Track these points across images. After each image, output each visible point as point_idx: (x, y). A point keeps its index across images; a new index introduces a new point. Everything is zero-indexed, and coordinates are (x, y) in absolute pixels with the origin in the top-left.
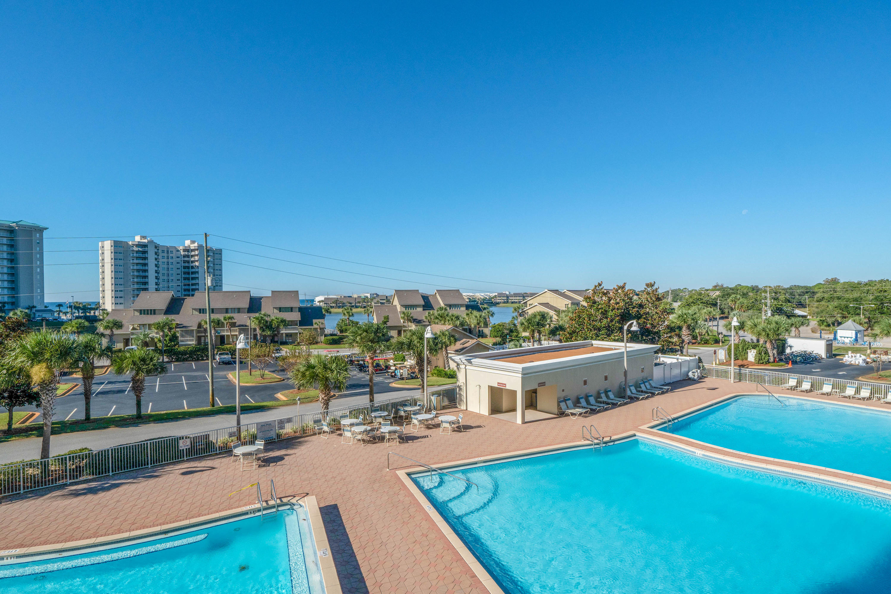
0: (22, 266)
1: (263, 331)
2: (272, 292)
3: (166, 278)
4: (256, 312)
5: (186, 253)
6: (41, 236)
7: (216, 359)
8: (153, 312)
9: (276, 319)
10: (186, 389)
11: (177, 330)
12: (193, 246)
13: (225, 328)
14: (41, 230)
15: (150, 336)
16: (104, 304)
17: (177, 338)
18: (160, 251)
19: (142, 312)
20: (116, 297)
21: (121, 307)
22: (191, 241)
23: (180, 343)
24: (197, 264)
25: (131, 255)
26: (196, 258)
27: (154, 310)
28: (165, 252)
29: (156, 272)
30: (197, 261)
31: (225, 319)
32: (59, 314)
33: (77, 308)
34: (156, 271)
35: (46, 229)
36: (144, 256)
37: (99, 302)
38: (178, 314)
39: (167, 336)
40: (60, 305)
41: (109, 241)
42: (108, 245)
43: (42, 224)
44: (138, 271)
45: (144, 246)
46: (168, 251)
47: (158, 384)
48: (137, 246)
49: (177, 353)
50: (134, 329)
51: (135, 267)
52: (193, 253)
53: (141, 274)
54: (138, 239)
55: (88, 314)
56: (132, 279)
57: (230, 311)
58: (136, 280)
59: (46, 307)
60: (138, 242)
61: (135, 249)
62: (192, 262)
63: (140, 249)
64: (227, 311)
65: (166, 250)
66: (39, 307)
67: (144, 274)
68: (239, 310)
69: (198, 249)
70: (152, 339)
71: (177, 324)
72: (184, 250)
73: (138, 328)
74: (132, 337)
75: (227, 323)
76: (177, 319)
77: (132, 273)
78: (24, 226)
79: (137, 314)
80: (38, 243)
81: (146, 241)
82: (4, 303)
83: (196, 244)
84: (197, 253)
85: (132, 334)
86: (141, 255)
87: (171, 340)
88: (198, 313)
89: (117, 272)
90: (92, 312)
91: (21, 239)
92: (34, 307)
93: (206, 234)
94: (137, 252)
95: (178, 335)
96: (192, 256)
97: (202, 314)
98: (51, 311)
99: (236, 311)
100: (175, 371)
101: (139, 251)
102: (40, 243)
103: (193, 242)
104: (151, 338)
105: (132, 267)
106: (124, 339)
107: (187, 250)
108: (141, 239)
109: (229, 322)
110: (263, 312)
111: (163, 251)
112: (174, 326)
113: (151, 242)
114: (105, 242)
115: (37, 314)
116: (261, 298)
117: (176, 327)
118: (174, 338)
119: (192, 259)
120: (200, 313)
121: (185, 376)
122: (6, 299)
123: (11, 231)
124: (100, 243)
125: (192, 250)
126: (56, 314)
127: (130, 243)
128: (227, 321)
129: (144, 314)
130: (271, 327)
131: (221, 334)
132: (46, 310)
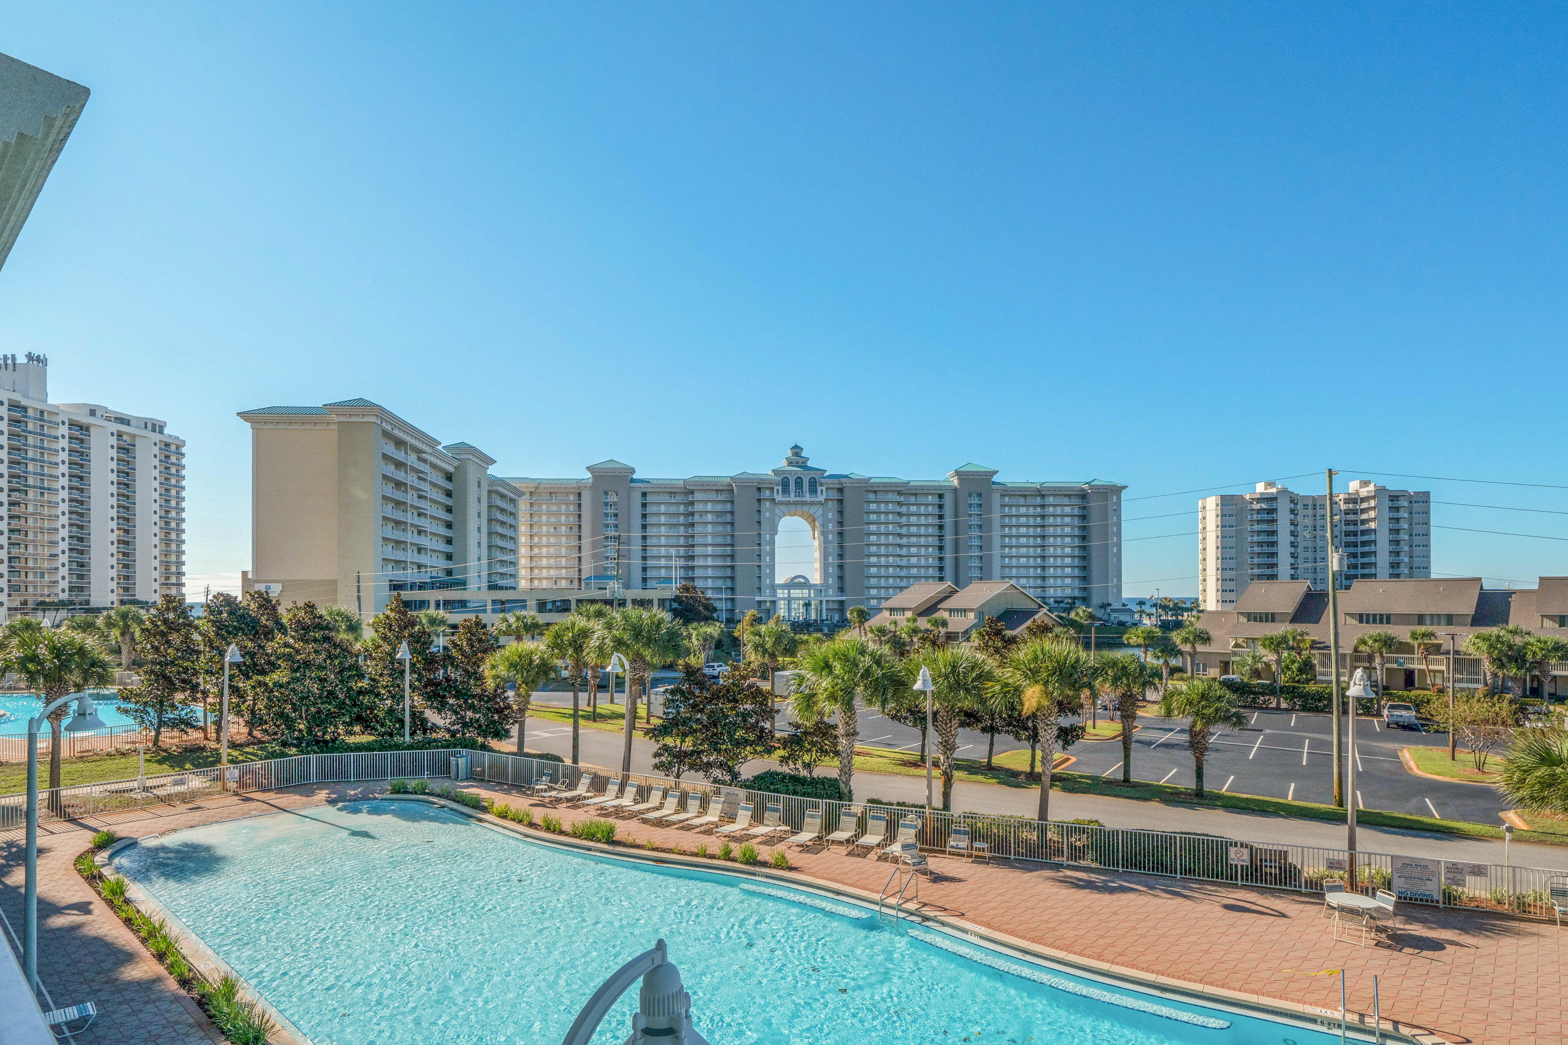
0: (1095, 543)
1: (1502, 666)
2: (1541, 579)
3: (1310, 555)
4: (1494, 624)
5: (1351, 506)
6: (1119, 498)
7: (1382, 716)
8: (1270, 618)
9: (1539, 641)
10: (1304, 763)
11: (1312, 652)
12: (1364, 492)
13: (1416, 656)
14: (1117, 490)
15: (1264, 659)
16: (1205, 601)
17: (1312, 667)
18: (1300, 507)
19: (1254, 617)
20: (1223, 591)
21: (1229, 607)
22: (1361, 482)
23: (1319, 678)
24: (1373, 525)
25: (1249, 517)
26: (1372, 514)
27: (1273, 614)
28: (1310, 507)
29: (1293, 545)
30: (1374, 520)
31: (1414, 636)
32: (1141, 616)
33: (1164, 608)
34: (1291, 543)
35: (1125, 487)
36: (1270, 517)
37: (1197, 599)
38: (1317, 622)
39: (1293, 662)
40: (1141, 603)
41: (1214, 498)
42: (1212, 503)
43: (1119, 482)
44: (1260, 544)
45: (1272, 499)
46: (1315, 505)
47: (1257, 745)
48: (1259, 500)
49: (1305, 696)
50: (1237, 645)
51: (1255, 539)
52: (1365, 505)
53: (1266, 549)
54: (1260, 488)
55: (1180, 618)
56: (1249, 560)
57: (1428, 620)
58: (1256, 560)
59: (1124, 605)
60: (1261, 494)
61: (1256, 506)
62: (1364, 522)
63: (1264, 506)
64: (1421, 619)
65: (1310, 503)
66: (1116, 605)
67: (1271, 550)
68: (1450, 619)
69: (1374, 497)
70: (1268, 665)
71: (1314, 642)
72: (1347, 501)
73: (1245, 645)
74: (1233, 659)
75: (1419, 645)
76: (1313, 632)
77: (1249, 549)
78: (1098, 487)
79: (1243, 620)
80: (1115, 510)
81: (1274, 490)
82: (1075, 598)
83: (1371, 487)
84: (1372, 503)
85: (1235, 654)
86: (1265, 516)
87: (1301, 670)
88: (1357, 623)
89: (1224, 547)
90: (1186, 614)
91: (1094, 504)
92: (1109, 605)
93: (1330, 471)
94: (1259, 511)
95: (1315, 662)
96: (1363, 511)
97: (1364, 624)
98: (1130, 611)
99: (1443, 621)
100: (1295, 729)
101: (1262, 509)
102: (1118, 511)
103: (1365, 483)
104: (1265, 663)
105: (1249, 539)
106: (1221, 662)
107: (1353, 500)
108: (1266, 489)
109: (1425, 644)
110: (1511, 627)
111: (1306, 506)
112: (1308, 645)
113: (1284, 491)
114: (1208, 500)
115: (1113, 615)
116: (1510, 594)
117: (1312, 648)
118: (1307, 667)
119: (1364, 516)
120: (1361, 621)
121: (1309, 738)
122: (1077, 593)
123: (1083, 496)
124: (1200, 502)
125: (1363, 500)
126: (1137, 616)
127: (1248, 497)
128: (1420, 641)
129: (1255, 620)
130: (1524, 661)
131: (1405, 667)
132: (1125, 609)
